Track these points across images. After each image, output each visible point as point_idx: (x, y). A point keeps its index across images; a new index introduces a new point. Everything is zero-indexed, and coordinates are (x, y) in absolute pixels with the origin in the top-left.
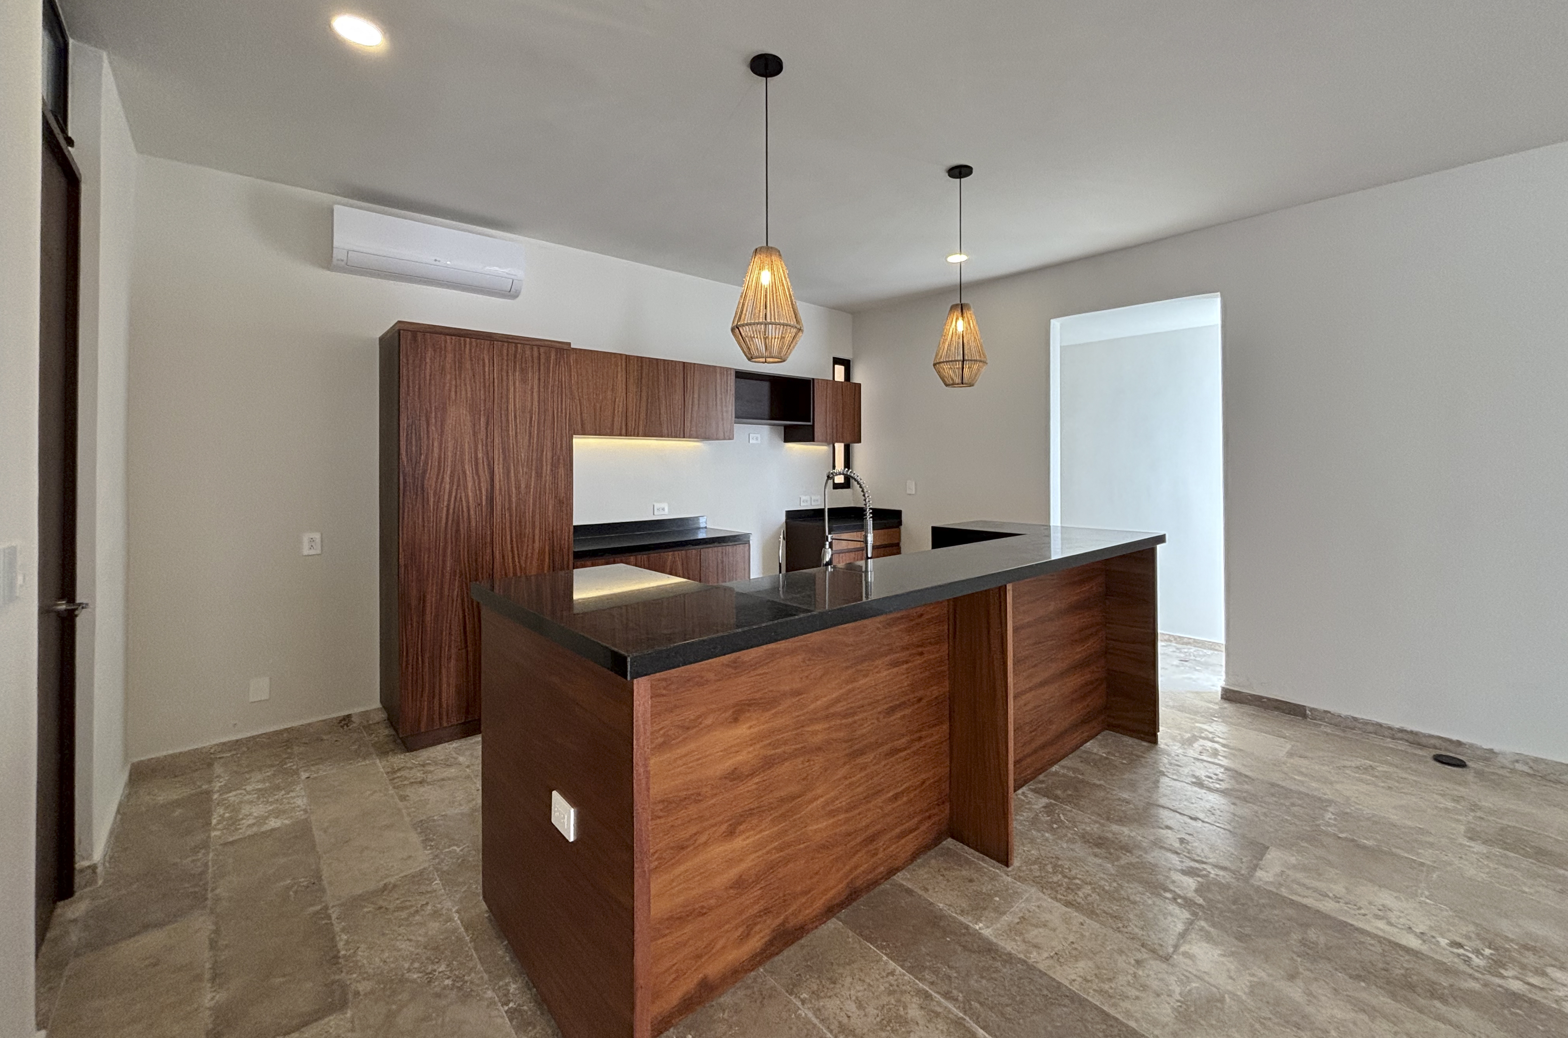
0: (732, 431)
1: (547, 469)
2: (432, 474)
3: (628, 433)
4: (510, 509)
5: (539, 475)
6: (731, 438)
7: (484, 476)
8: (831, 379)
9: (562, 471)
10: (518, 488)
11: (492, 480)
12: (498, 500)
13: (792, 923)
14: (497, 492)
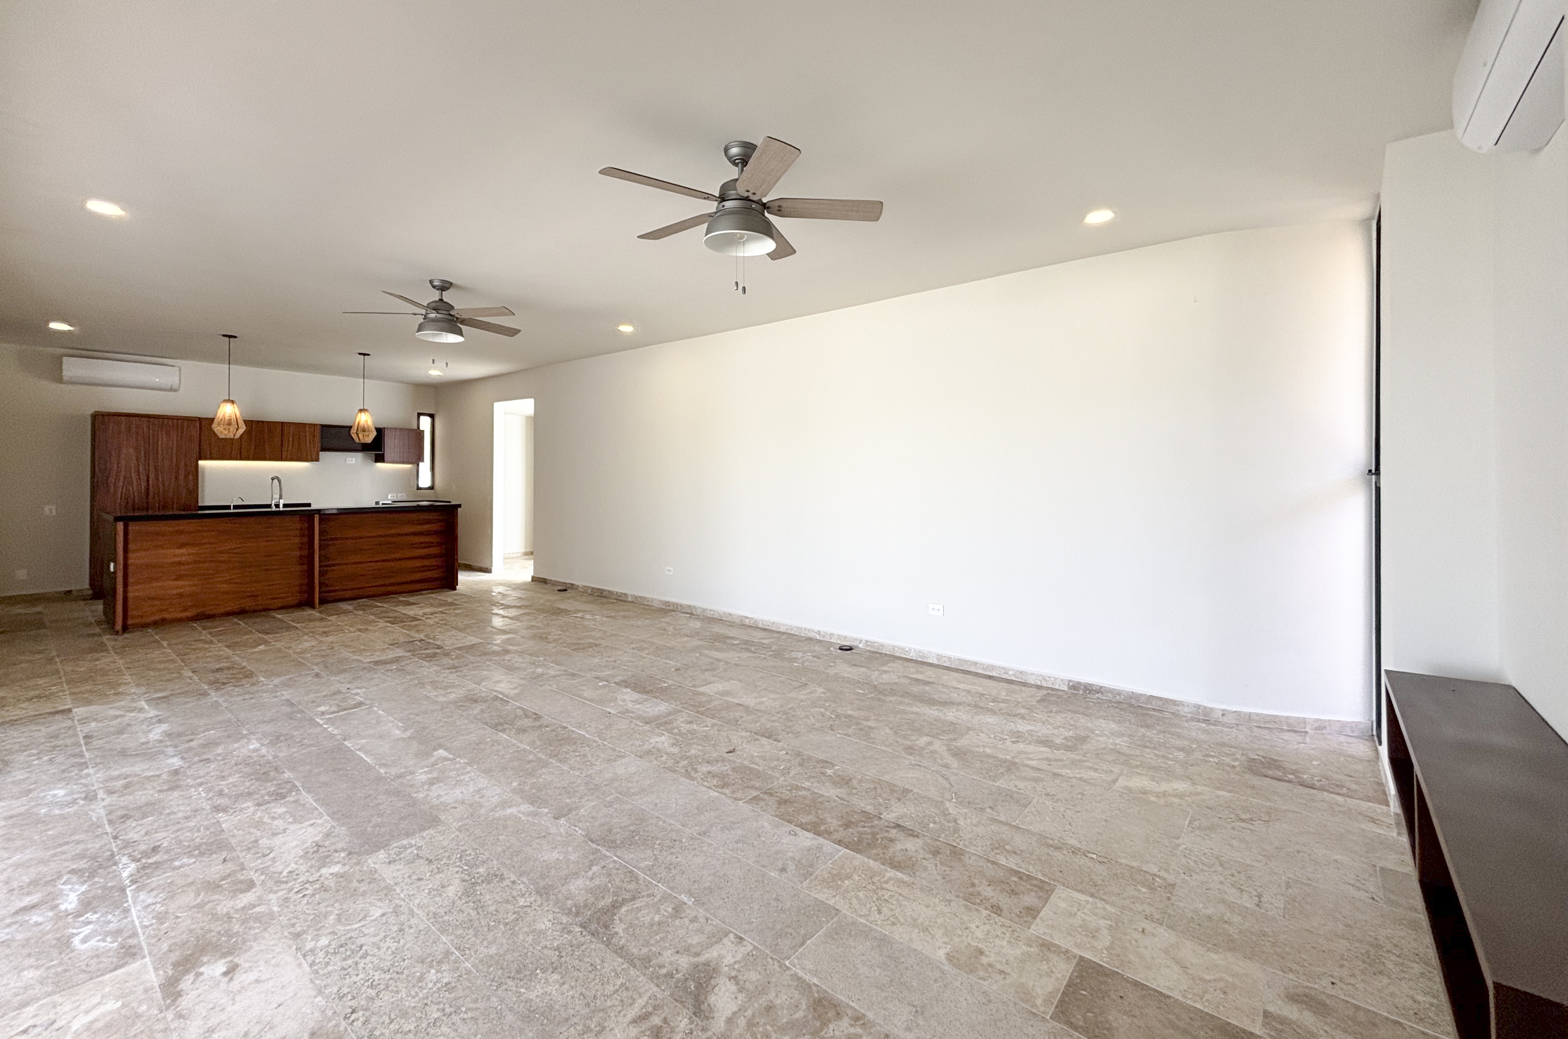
0: (318, 454)
1: (182, 477)
2: (112, 480)
3: (241, 459)
4: (159, 493)
5: (177, 478)
6: (317, 460)
7: (143, 477)
8: (416, 428)
9: (191, 477)
10: (164, 485)
11: (148, 481)
12: (151, 489)
13: (208, 612)
14: (151, 486)
